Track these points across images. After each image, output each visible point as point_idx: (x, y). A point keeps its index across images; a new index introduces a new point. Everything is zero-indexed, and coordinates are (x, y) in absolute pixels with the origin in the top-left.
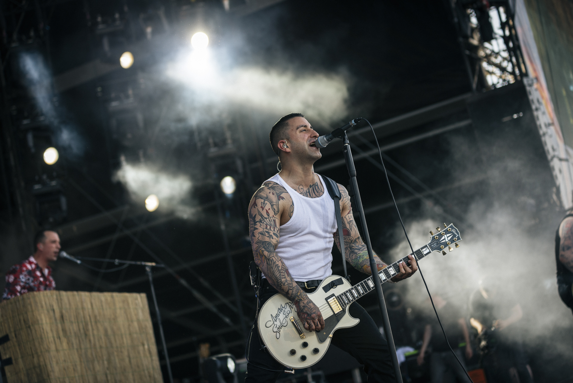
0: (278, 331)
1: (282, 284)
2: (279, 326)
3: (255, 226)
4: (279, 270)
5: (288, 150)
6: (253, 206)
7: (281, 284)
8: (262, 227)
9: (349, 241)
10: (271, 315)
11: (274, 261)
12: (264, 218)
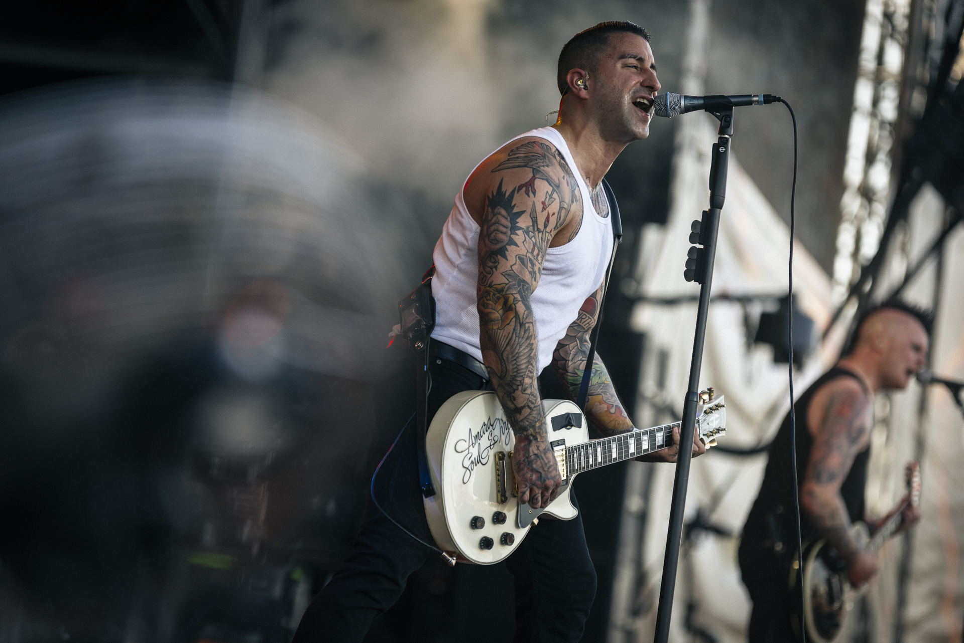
0: (470, 468)
1: (520, 388)
2: (475, 458)
3: (513, 236)
4: (529, 356)
5: (584, 94)
6: (524, 189)
7: (518, 386)
8: (526, 246)
9: (585, 327)
10: (470, 429)
11: (530, 334)
12: (536, 229)
